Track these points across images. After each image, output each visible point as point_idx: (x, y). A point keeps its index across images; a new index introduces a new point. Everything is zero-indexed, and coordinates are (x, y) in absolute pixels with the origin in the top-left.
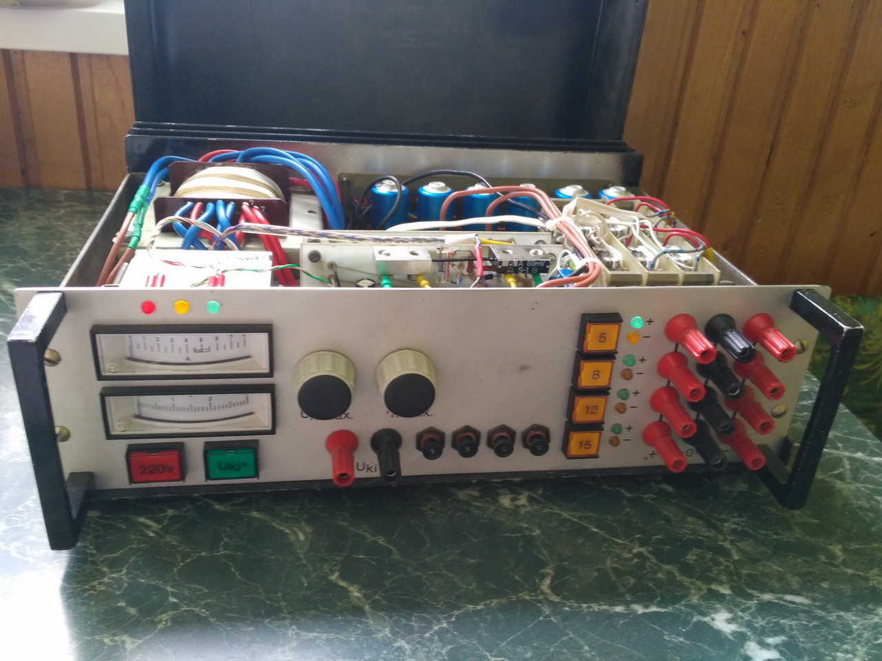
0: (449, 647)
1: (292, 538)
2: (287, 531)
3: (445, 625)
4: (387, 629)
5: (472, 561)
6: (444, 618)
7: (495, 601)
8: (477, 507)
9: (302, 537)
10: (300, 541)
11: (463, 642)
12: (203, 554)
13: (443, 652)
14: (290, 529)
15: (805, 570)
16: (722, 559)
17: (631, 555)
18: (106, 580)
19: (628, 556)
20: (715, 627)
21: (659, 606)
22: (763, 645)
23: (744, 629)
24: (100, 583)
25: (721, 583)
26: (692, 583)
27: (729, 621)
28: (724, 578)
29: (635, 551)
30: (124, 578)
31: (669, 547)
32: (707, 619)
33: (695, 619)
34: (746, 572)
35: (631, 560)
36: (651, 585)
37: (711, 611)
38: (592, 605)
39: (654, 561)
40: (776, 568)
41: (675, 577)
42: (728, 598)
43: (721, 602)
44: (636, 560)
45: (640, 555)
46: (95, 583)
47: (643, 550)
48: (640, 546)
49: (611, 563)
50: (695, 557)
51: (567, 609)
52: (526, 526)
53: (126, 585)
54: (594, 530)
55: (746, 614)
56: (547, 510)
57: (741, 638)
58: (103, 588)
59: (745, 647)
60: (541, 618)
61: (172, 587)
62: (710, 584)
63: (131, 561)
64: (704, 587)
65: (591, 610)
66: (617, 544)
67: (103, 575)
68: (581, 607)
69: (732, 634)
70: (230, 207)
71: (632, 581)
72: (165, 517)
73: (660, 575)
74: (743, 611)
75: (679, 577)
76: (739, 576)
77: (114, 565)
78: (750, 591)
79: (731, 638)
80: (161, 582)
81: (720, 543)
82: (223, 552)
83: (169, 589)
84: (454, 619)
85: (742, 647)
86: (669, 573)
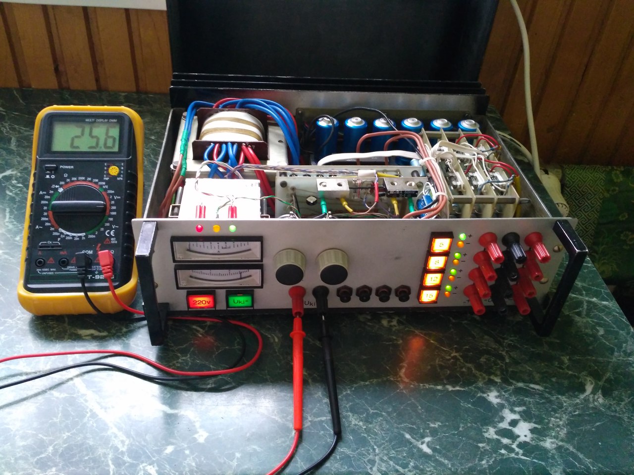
0: (350, 404)
1: (272, 340)
2: (269, 336)
3: (349, 392)
4: (320, 393)
5: (364, 357)
6: (349, 388)
7: (375, 380)
8: (369, 326)
9: (277, 340)
10: (276, 342)
11: (357, 401)
12: (227, 347)
13: (347, 406)
14: (271, 335)
15: (545, 370)
16: (499, 362)
17: (450, 357)
18: (180, 360)
19: (448, 358)
20: (489, 400)
21: (460, 387)
22: (513, 411)
23: (504, 402)
24: (177, 362)
25: (496, 376)
26: (480, 375)
27: (497, 397)
28: (498, 373)
29: (452, 355)
30: (189, 359)
31: (471, 353)
32: (485, 395)
33: (479, 395)
34: (511, 370)
35: (449, 360)
36: (458, 375)
37: (488, 391)
38: (425, 385)
39: (462, 361)
40: (528, 368)
41: (472, 370)
42: (499, 384)
43: (494, 386)
44: (452, 360)
45: (454, 357)
46: (175, 362)
47: (457, 354)
48: (456, 352)
49: (438, 362)
50: (485, 360)
51: (412, 386)
52: (394, 338)
53: (190, 364)
54: (432, 342)
55: (507, 393)
56: (407, 329)
57: (502, 407)
58: (179, 365)
59: (503, 412)
60: (398, 391)
61: (213, 365)
62: (490, 376)
63: (191, 350)
64: (487, 377)
65: (425, 387)
66: (444, 350)
67: (178, 358)
68: (420, 385)
69: (497, 404)
70: (235, 146)
71: (448, 372)
72: (206, 326)
73: (464, 370)
74: (505, 392)
75: (474, 371)
76: (507, 371)
77: (184, 352)
78: (511, 381)
79: (496, 406)
80: (207, 363)
81: (500, 352)
82: (237, 347)
83: (211, 366)
84: (353, 389)
85: (501, 412)
86: (469, 369)
